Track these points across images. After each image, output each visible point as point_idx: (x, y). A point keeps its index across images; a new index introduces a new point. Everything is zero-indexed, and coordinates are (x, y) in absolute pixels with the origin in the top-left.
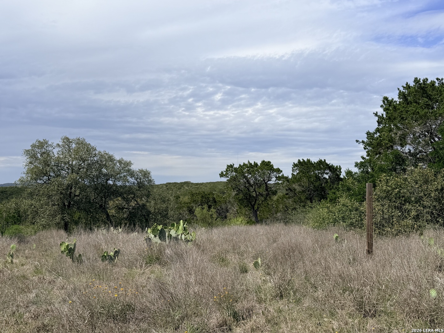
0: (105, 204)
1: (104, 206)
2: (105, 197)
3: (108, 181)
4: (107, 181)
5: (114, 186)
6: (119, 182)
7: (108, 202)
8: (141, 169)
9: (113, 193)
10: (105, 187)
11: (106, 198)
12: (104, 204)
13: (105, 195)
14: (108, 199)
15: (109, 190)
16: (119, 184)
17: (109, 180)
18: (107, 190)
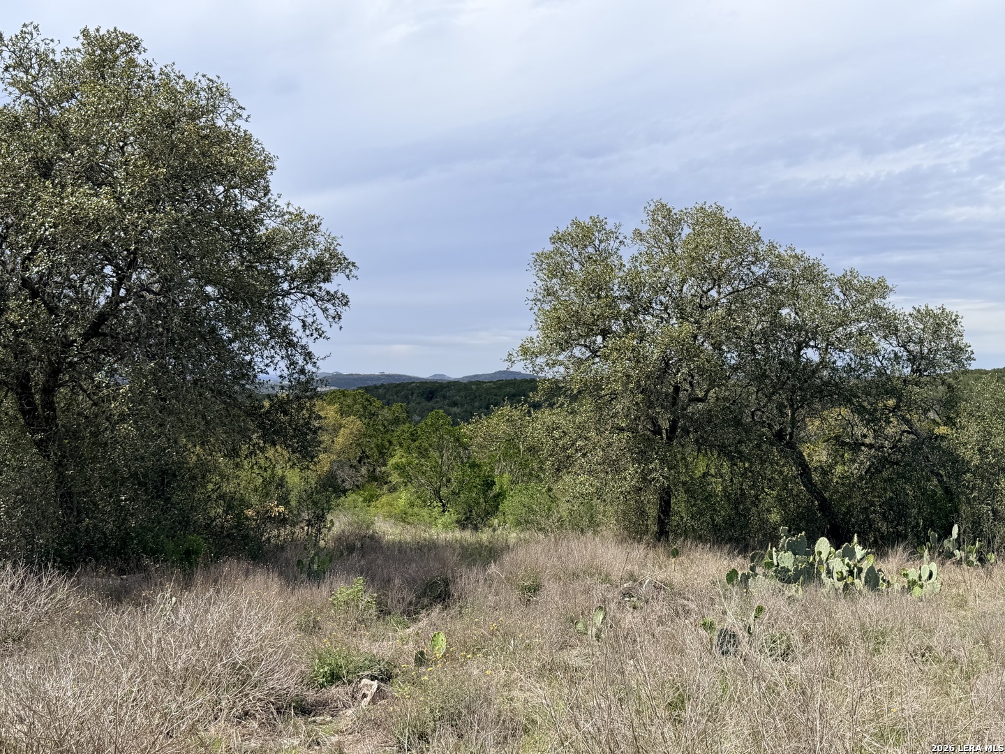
0: (792, 428)
1: (791, 434)
2: (791, 406)
3: (802, 352)
4: (800, 349)
5: (825, 367)
6: (842, 354)
7: (803, 420)
8: (923, 309)
9: (821, 392)
10: (794, 373)
11: (798, 408)
12: (789, 430)
13: (791, 400)
14: (803, 412)
15: (806, 381)
16: (841, 360)
17: (807, 346)
18: (799, 381)
